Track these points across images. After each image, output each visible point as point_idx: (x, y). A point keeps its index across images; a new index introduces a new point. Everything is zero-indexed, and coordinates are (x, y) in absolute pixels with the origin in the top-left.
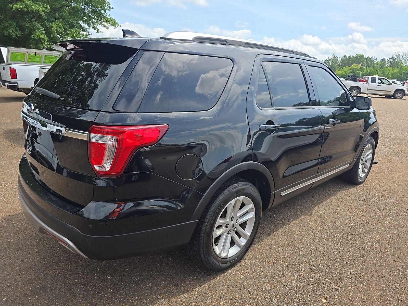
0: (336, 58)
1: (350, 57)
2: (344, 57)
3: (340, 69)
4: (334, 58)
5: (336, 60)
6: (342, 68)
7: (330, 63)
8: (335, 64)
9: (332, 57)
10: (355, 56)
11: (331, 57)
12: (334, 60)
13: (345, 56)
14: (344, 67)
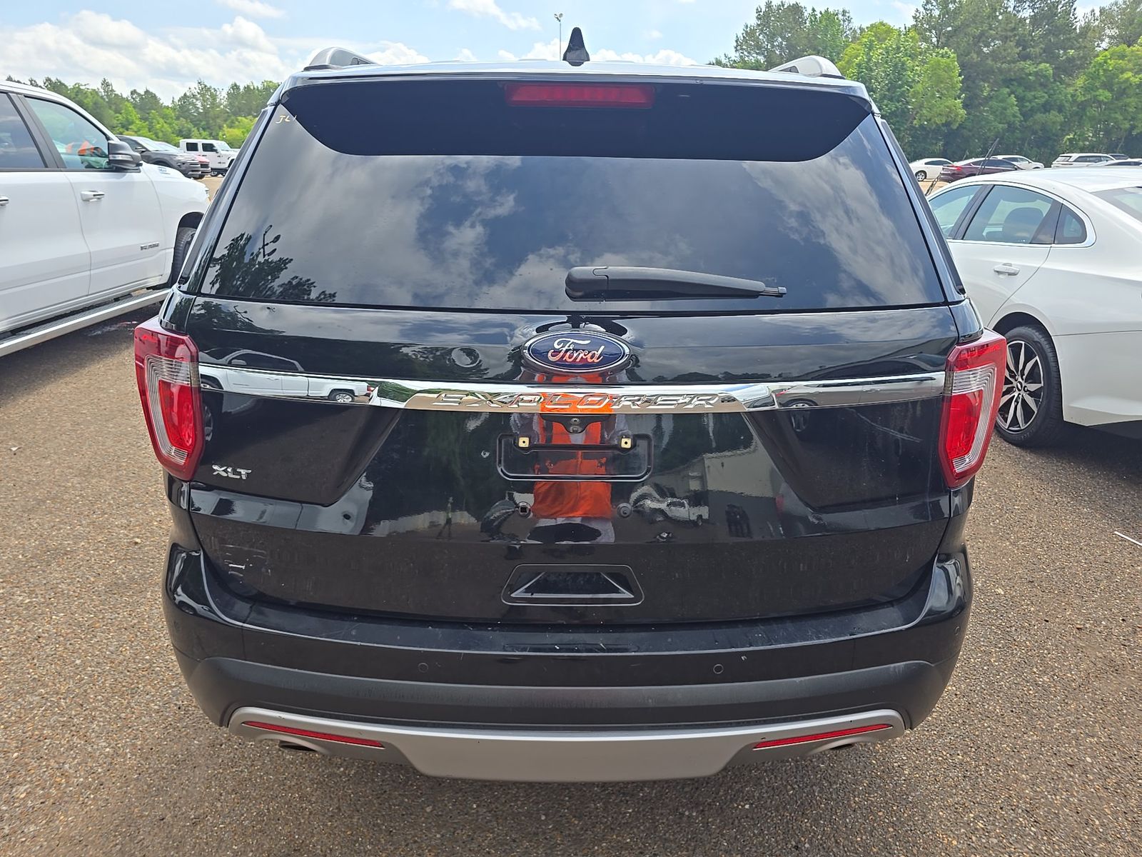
0: (213, 91)
1: (247, 88)
2: (232, 88)
3: (233, 122)
4: (205, 89)
5: (214, 97)
6: (237, 120)
7: (199, 104)
8: (212, 108)
9: (197, 88)
10: (260, 87)
11: (194, 87)
12: (207, 96)
13: (235, 87)
14: (243, 119)
